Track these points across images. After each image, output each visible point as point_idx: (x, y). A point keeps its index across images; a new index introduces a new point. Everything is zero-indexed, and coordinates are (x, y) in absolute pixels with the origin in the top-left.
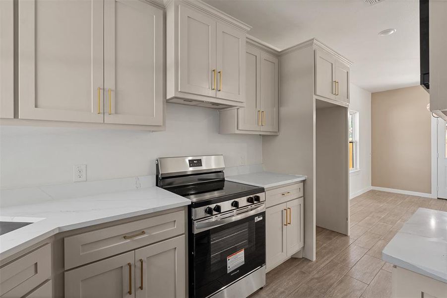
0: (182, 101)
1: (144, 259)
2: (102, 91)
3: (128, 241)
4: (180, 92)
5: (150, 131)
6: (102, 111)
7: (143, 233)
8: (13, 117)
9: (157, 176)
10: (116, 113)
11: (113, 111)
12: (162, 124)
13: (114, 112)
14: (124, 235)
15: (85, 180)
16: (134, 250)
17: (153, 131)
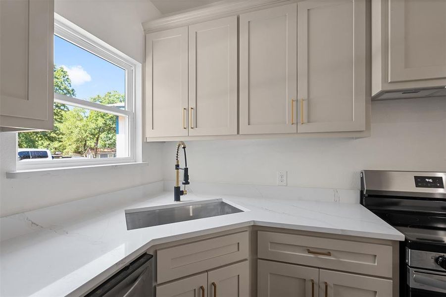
0: (400, 95)
1: (330, 283)
2: (295, 103)
3: (312, 256)
4: (391, 82)
5: (353, 138)
6: (295, 121)
7: (329, 254)
8: (236, 133)
9: (362, 192)
10: (309, 122)
11: (305, 120)
12: (364, 129)
13: (307, 121)
14: (308, 248)
15: (285, 184)
16: (319, 268)
17: (356, 138)
